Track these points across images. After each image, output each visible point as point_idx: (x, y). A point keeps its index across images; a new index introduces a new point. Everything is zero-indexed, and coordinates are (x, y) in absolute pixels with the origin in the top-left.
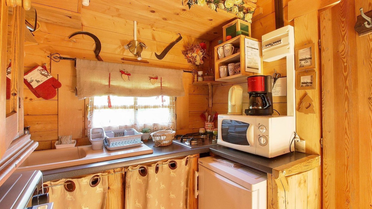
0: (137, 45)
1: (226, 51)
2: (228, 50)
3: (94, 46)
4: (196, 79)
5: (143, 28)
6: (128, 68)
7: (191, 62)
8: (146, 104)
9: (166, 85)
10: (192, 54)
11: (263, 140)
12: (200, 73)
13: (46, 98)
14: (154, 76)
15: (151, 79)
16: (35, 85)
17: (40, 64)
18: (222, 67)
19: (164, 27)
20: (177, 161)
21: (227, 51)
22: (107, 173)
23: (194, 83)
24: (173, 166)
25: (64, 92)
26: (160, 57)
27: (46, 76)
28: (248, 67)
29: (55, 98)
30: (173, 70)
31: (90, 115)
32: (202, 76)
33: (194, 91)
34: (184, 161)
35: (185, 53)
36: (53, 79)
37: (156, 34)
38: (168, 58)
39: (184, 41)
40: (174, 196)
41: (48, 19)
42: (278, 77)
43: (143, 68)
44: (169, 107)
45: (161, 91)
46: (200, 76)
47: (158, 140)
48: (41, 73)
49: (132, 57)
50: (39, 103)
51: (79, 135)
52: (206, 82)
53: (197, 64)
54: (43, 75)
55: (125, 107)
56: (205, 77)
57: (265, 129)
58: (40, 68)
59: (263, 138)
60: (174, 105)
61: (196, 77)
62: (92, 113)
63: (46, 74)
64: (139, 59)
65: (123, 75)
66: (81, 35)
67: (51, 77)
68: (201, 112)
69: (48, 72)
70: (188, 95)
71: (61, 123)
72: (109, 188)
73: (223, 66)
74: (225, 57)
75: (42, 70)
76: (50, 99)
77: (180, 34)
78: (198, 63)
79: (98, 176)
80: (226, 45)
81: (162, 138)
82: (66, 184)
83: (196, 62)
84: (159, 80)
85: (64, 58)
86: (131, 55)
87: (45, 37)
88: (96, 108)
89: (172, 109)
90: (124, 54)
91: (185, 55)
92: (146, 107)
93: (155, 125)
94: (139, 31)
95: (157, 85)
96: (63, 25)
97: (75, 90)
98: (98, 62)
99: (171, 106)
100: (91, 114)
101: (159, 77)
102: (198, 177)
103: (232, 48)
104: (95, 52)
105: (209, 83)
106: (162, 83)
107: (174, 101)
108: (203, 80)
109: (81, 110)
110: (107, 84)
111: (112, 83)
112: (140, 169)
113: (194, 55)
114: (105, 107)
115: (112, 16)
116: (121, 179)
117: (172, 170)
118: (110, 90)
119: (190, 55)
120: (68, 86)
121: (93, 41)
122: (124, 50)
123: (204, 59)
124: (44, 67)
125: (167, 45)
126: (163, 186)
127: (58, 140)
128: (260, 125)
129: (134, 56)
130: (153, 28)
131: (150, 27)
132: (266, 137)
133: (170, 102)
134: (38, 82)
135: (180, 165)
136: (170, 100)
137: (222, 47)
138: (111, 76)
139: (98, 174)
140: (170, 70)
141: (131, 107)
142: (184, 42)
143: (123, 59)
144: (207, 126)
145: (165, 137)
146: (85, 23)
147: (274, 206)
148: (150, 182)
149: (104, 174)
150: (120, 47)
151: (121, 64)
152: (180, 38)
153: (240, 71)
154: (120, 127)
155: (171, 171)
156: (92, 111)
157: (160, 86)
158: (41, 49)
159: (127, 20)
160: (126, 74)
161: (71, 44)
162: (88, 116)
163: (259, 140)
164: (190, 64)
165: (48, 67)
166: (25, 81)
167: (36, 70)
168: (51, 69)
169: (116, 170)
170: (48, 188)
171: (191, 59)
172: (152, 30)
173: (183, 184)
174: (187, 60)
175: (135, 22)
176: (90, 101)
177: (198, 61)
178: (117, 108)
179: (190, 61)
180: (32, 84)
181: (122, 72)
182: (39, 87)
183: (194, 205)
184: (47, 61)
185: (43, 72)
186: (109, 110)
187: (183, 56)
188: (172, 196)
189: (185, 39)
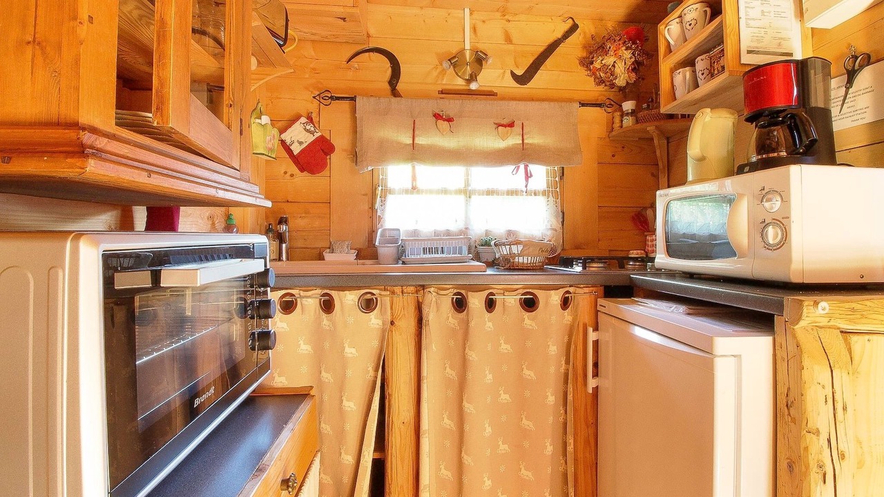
0: (470, 59)
1: (689, 27)
2: (693, 22)
3: (389, 72)
4: (617, 125)
5: (484, 21)
6: (450, 106)
7: (604, 82)
8: (491, 186)
9: (534, 139)
10: (602, 60)
11: (772, 234)
12: (628, 106)
13: (312, 172)
14: (505, 122)
15: (500, 128)
16: (296, 149)
17: (304, 113)
18: (678, 71)
19: (531, 8)
20: (540, 294)
21: (690, 25)
22: (388, 293)
23: (614, 133)
24: (530, 304)
25: (338, 160)
26: (522, 79)
27: (312, 133)
28: (749, 52)
29: (326, 172)
30: (552, 104)
31: (382, 206)
32: (633, 113)
33: (613, 156)
34: (556, 297)
35: (587, 63)
36: (322, 137)
37: (513, 29)
38: (542, 79)
39: (585, 33)
40: (532, 375)
41: (314, 31)
42: (862, 67)
43: (479, 105)
44: (544, 193)
45: (522, 155)
46: (627, 114)
47: (505, 253)
48: (305, 129)
49: (463, 85)
50: (303, 180)
51: (361, 241)
52: (644, 126)
53: (619, 85)
54: (308, 131)
55: (445, 191)
56: (640, 115)
57: (779, 199)
58: (303, 120)
59: (773, 228)
60: (558, 190)
61: (617, 120)
62: (385, 201)
63: (312, 129)
64: (474, 86)
65: (440, 122)
66: (367, 54)
67: (319, 134)
68: (635, 209)
69: (315, 127)
70: (596, 165)
71: (334, 218)
72: (392, 323)
73: (681, 70)
74: (686, 40)
75: (307, 123)
76: (318, 175)
77: (571, 18)
78: (621, 82)
79: (373, 294)
80: (686, 11)
81: (515, 249)
82: (323, 299)
83: (615, 79)
84: (517, 129)
85: (338, 98)
86: (459, 83)
87: (311, 66)
88: (391, 192)
89: (551, 199)
90: (444, 82)
91: (587, 67)
92: (490, 192)
93: (510, 233)
94: (474, 29)
95: (514, 140)
96: (338, 40)
97: (355, 156)
98: (394, 100)
99: (549, 191)
100: (383, 202)
101: (518, 123)
102: (596, 343)
103: (705, 11)
104: (390, 83)
105: (651, 128)
106: (525, 137)
107: (557, 179)
108: (637, 121)
109: (366, 195)
110: (409, 141)
111: (419, 141)
112: (455, 297)
113: (609, 60)
114: (407, 192)
115: (421, 8)
116: (415, 310)
117: (528, 314)
118: (415, 153)
119: (597, 65)
120: (344, 150)
121: (386, 64)
122: (443, 72)
123: (636, 67)
124: (310, 119)
125: (541, 49)
126: (505, 347)
127: (329, 248)
128: (764, 192)
129: (464, 84)
130: (506, 17)
131: (498, 15)
132: (782, 223)
133: (548, 181)
134: (301, 143)
135: (547, 303)
136: (548, 176)
137: (677, 20)
138: (416, 126)
139: (374, 291)
140: (545, 105)
141: (459, 192)
142: (585, 37)
143: (442, 92)
144: (650, 243)
145: (520, 247)
146: (372, 31)
147: (792, 411)
148: (472, 324)
149: (383, 293)
150: (436, 68)
151: (436, 102)
152: (574, 28)
153: (723, 68)
154: (436, 233)
155: (526, 315)
156: (384, 197)
157: (521, 142)
158: (307, 88)
159: (450, 11)
160: (444, 120)
161: (350, 74)
162: (377, 205)
163: (763, 235)
164: (602, 88)
165: (315, 119)
166: (283, 142)
167: (298, 122)
168: (319, 121)
169: (405, 291)
170: (296, 300)
171: (602, 74)
172: (504, 22)
173: (554, 350)
174: (593, 79)
175: (467, 11)
176: (381, 177)
177: (622, 77)
178: (431, 192)
179: (600, 82)
180: (292, 148)
181: (437, 116)
182: (302, 151)
183: (586, 409)
184: (313, 106)
185: (308, 127)
186: (415, 197)
187: (583, 72)
188: (529, 374)
189: (587, 28)
